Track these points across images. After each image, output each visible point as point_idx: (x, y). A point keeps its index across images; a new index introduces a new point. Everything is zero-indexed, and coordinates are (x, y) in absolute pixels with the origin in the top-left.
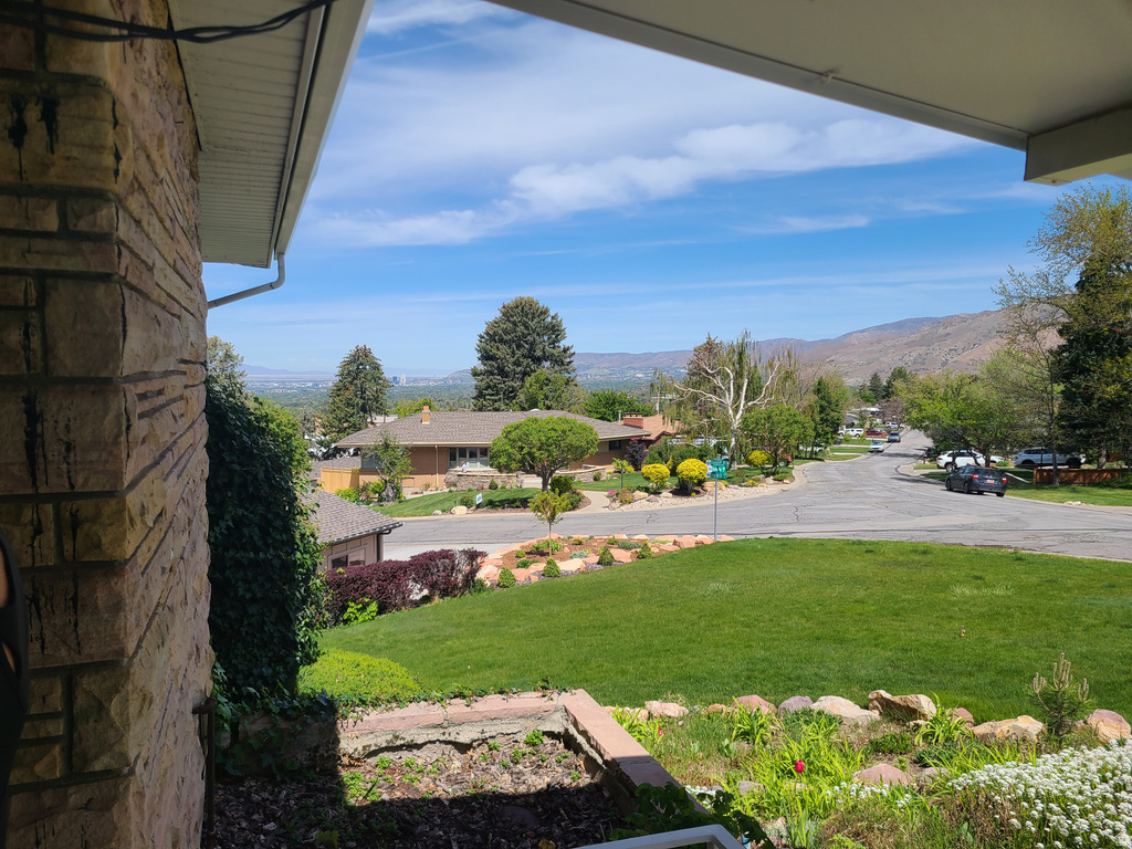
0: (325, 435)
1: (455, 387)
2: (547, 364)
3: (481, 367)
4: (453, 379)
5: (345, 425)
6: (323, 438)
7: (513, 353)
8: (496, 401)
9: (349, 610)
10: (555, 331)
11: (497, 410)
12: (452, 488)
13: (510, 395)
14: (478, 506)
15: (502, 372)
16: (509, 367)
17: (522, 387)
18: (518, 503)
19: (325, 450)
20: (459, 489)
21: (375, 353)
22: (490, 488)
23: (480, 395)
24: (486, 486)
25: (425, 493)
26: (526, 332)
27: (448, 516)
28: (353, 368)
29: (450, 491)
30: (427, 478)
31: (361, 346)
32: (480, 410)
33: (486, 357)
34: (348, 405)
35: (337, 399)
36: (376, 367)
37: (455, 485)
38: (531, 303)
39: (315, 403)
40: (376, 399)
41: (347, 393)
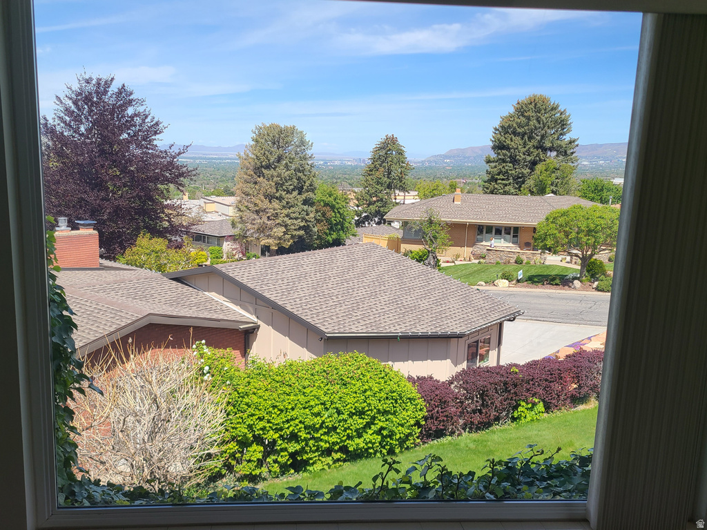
0: (358, 206)
1: (431, 168)
2: (554, 154)
3: (493, 155)
4: (430, 162)
5: (374, 199)
6: (356, 208)
7: (525, 145)
8: (506, 185)
9: (520, 409)
10: (562, 124)
11: (505, 193)
12: (482, 260)
13: (519, 181)
14: (518, 281)
15: (514, 161)
16: (520, 157)
17: (530, 174)
18: (557, 281)
19: (357, 218)
20: (488, 261)
21: (401, 142)
22: (516, 262)
23: (493, 179)
24: (513, 261)
25: (457, 263)
26: (537, 125)
27: (491, 288)
28: (382, 153)
29: (479, 263)
30: (457, 250)
31: (390, 135)
32: (492, 193)
33: (499, 146)
34: (378, 183)
35: (369, 178)
36: (400, 153)
37: (484, 258)
38: (544, 100)
39: (325, 177)
40: (400, 179)
41: (377, 173)
